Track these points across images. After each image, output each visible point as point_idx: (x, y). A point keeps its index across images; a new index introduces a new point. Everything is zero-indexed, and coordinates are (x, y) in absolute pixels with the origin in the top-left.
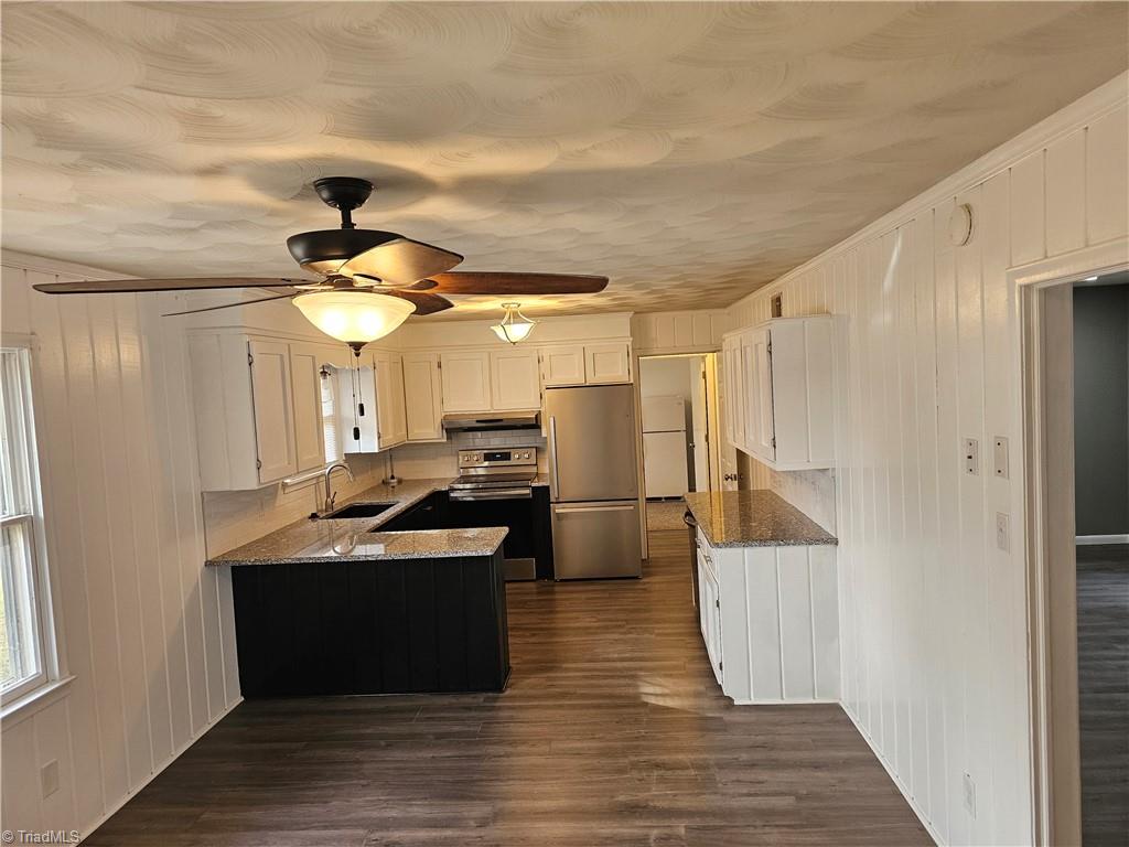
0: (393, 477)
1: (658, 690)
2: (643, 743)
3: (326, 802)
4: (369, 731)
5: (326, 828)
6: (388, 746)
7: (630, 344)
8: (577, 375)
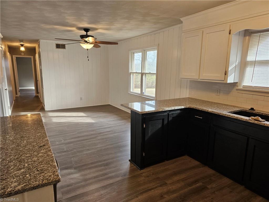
1: (72, 176)
2: (72, 156)
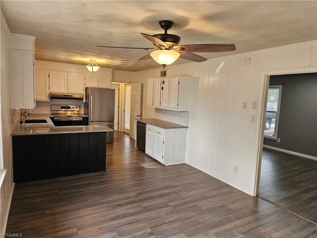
0: (25, 112)
3: (86, 201)
4: (76, 184)
5: (94, 206)
6: (88, 186)
7: (111, 77)
8: (96, 85)
